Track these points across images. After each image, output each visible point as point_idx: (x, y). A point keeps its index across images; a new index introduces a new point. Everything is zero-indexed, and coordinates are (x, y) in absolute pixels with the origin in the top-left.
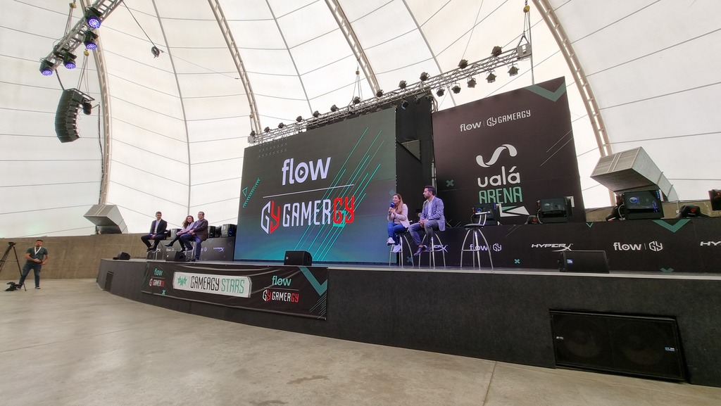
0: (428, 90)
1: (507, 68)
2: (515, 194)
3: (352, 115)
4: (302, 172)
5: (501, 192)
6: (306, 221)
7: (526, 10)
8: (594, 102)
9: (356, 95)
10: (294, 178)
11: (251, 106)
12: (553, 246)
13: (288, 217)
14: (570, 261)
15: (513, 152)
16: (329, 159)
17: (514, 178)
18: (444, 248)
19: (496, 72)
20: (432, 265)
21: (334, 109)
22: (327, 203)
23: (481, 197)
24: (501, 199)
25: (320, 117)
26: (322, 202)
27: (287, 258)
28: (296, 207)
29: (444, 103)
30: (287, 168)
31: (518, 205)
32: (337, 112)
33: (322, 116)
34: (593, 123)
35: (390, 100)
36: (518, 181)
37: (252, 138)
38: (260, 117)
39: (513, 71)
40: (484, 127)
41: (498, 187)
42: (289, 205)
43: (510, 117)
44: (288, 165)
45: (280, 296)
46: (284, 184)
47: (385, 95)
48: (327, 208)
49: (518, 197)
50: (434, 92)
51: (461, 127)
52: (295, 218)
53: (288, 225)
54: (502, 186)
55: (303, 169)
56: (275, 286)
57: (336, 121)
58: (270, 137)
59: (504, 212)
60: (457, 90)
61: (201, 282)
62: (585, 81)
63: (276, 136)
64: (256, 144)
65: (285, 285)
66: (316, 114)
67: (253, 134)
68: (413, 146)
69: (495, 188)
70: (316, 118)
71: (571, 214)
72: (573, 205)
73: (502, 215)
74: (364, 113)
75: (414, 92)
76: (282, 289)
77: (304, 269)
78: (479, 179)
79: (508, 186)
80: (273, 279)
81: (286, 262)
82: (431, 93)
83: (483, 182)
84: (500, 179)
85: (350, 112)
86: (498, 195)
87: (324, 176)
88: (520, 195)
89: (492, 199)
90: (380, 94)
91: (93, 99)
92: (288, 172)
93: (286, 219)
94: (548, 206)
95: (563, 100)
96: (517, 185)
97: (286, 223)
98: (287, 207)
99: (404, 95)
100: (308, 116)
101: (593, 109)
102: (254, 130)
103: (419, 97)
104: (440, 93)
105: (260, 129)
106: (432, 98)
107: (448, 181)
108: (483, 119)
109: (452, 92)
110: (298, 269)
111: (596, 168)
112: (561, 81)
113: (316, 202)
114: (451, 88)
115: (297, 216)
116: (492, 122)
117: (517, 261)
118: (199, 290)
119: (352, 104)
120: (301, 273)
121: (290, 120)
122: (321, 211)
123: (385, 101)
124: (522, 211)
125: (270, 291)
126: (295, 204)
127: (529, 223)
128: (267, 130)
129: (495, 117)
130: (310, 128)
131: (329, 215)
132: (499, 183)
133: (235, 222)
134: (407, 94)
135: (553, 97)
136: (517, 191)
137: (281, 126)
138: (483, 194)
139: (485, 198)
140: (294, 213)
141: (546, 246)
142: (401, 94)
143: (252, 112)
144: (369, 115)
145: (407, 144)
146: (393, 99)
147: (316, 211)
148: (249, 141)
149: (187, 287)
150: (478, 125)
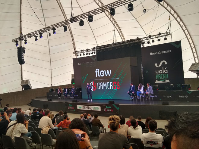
2: (166, 76)
4: (102, 73)
5: (162, 75)
6: (105, 88)
7: (169, 19)
8: (193, 43)
10: (100, 75)
13: (99, 86)
15: (166, 63)
16: (111, 70)
17: (166, 71)
22: (111, 83)
23: (156, 77)
26: (110, 83)
28: (101, 84)
30: (97, 72)
31: (167, 79)
36: (167, 72)
39: (165, 39)
40: (157, 54)
41: (161, 74)
42: (99, 83)
43: (165, 52)
44: (97, 71)
46: (97, 76)
48: (111, 85)
51: (150, 54)
52: (102, 87)
53: (99, 89)
54: (163, 73)
55: (102, 72)
79: (164, 73)
83: (157, 72)
84: (162, 71)
86: (161, 76)
87: (110, 75)
88: (167, 76)
89: (160, 77)
91: (25, 48)
92: (98, 73)
93: (99, 87)
96: (167, 73)
97: (99, 88)
98: (98, 84)
108: (157, 51)
111: (190, 67)
113: (108, 83)
115: (102, 86)
116: (160, 53)
122: (110, 85)
126: (101, 83)
128: (82, 51)
129: (161, 51)
131: (112, 86)
132: (162, 72)
135: (178, 47)
136: (167, 75)
137: (87, 50)
138: (157, 75)
139: (158, 77)
140: (101, 86)
141: (166, 96)
147: (108, 85)
150: (156, 53)
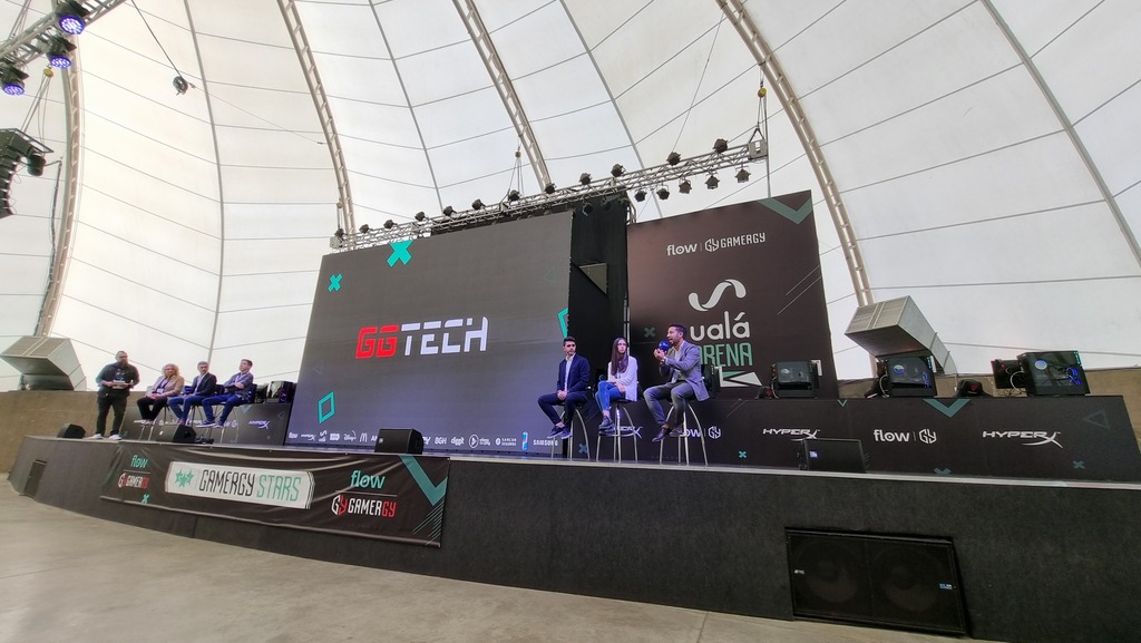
0: (622, 192)
1: (733, 171)
3: (505, 217)
7: (762, 94)
8: (849, 228)
9: (514, 188)
11: (340, 188)
12: (793, 432)
14: (814, 454)
15: (741, 291)
17: (741, 330)
18: (636, 432)
19: (718, 175)
20: (617, 458)
21: (477, 205)
24: (723, 359)
25: (454, 216)
27: (381, 440)
29: (644, 211)
31: (746, 369)
32: (481, 211)
33: (458, 216)
34: (848, 258)
35: (565, 200)
36: (747, 334)
37: (337, 240)
38: (355, 208)
39: (743, 176)
40: (701, 252)
41: (719, 341)
43: (737, 241)
45: (361, 506)
47: (558, 191)
49: (746, 358)
50: (631, 195)
51: (669, 249)
54: (725, 341)
56: (355, 489)
57: (479, 225)
58: (369, 241)
59: (724, 379)
60: (664, 195)
61: (221, 480)
62: (838, 200)
63: (380, 239)
64: (343, 250)
65: (373, 486)
66: (448, 212)
67: (340, 233)
68: (597, 273)
69: (715, 343)
70: (447, 218)
71: (817, 386)
72: (820, 374)
73: (723, 384)
74: (524, 216)
75: (602, 192)
76: (365, 493)
77: (409, 460)
78: (692, 328)
79: (733, 341)
80: (354, 476)
81: (378, 447)
82: (626, 195)
83: (697, 334)
84: (722, 331)
85: (502, 213)
86: (718, 353)
88: (749, 355)
89: (709, 360)
90: (550, 189)
91: (51, 151)
94: (786, 373)
95: (809, 222)
96: (745, 340)
99: (586, 195)
100: (434, 212)
101: (848, 240)
102: (343, 227)
103: (609, 199)
104: (640, 197)
105: (353, 226)
106: (628, 203)
107: (646, 329)
108: (700, 241)
109: (657, 196)
110: (399, 459)
111: (852, 322)
112: (806, 196)
114: (655, 191)
116: (712, 246)
117: (743, 454)
118: (217, 494)
119: (506, 200)
120: (404, 466)
121: (405, 216)
123: (558, 201)
124: (752, 379)
125: (347, 497)
127: (762, 397)
128: (365, 229)
129: (717, 238)
130: (435, 231)
132: (720, 336)
133: (294, 379)
134: (592, 194)
135: (796, 217)
136: (745, 349)
137: (389, 225)
141: (783, 431)
142: (582, 192)
143: (342, 199)
144: (531, 220)
145: (587, 269)
146: (570, 198)
148: (332, 245)
149: (191, 490)
150: (692, 248)
